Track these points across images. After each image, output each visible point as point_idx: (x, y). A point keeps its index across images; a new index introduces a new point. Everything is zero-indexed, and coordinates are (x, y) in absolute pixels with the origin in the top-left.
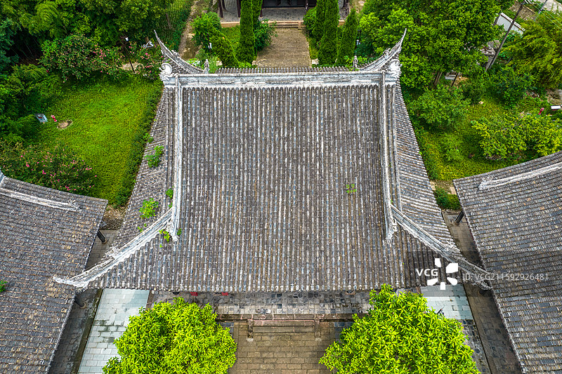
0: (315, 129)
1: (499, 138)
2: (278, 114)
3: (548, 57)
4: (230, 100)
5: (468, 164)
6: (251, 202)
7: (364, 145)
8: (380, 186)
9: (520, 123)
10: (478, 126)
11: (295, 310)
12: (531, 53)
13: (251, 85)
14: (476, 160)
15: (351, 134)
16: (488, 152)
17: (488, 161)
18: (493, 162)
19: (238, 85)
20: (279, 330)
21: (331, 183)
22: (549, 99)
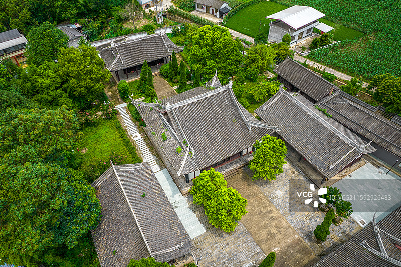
0: (216, 106)
1: (258, 94)
2: (204, 107)
3: (260, 61)
4: (188, 108)
5: (253, 106)
6: (209, 135)
7: (231, 107)
8: (240, 117)
9: (262, 86)
10: (251, 92)
11: (229, 169)
12: (253, 61)
13: (192, 101)
14: (254, 103)
15: (226, 105)
16: (257, 99)
17: (258, 103)
18: (260, 102)
19: (189, 102)
20: (228, 177)
21: (227, 121)
22: (265, 75)
